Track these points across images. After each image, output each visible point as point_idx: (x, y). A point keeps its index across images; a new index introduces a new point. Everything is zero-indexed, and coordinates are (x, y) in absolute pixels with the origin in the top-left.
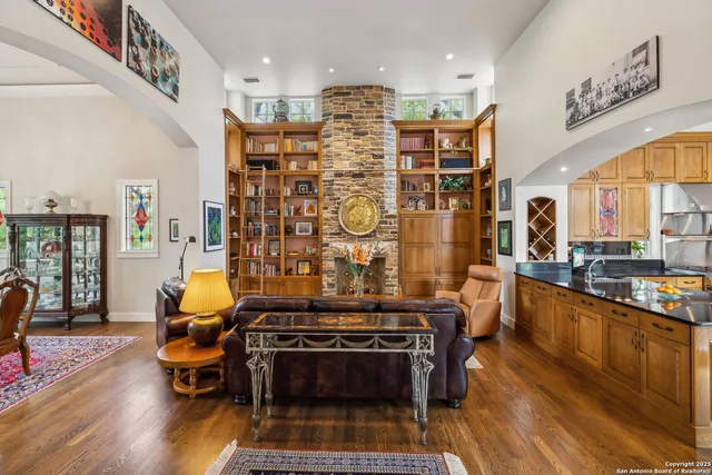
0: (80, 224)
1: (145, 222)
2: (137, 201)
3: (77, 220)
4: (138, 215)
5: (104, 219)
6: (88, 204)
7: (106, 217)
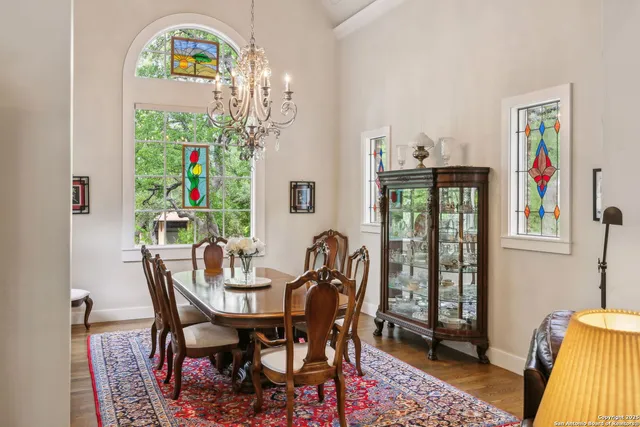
0: (451, 184)
1: (547, 178)
2: (535, 138)
3: (447, 178)
4: (536, 165)
5: (485, 173)
6: (465, 149)
7: (488, 169)
